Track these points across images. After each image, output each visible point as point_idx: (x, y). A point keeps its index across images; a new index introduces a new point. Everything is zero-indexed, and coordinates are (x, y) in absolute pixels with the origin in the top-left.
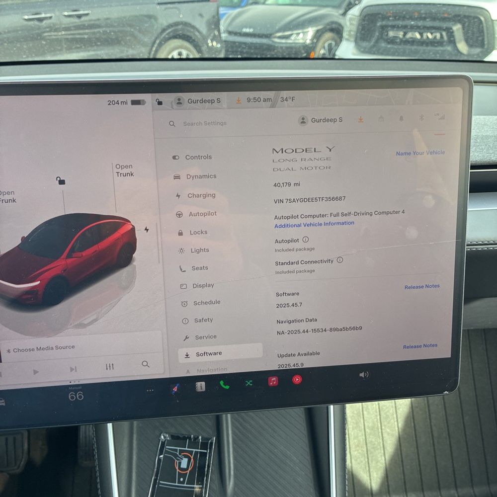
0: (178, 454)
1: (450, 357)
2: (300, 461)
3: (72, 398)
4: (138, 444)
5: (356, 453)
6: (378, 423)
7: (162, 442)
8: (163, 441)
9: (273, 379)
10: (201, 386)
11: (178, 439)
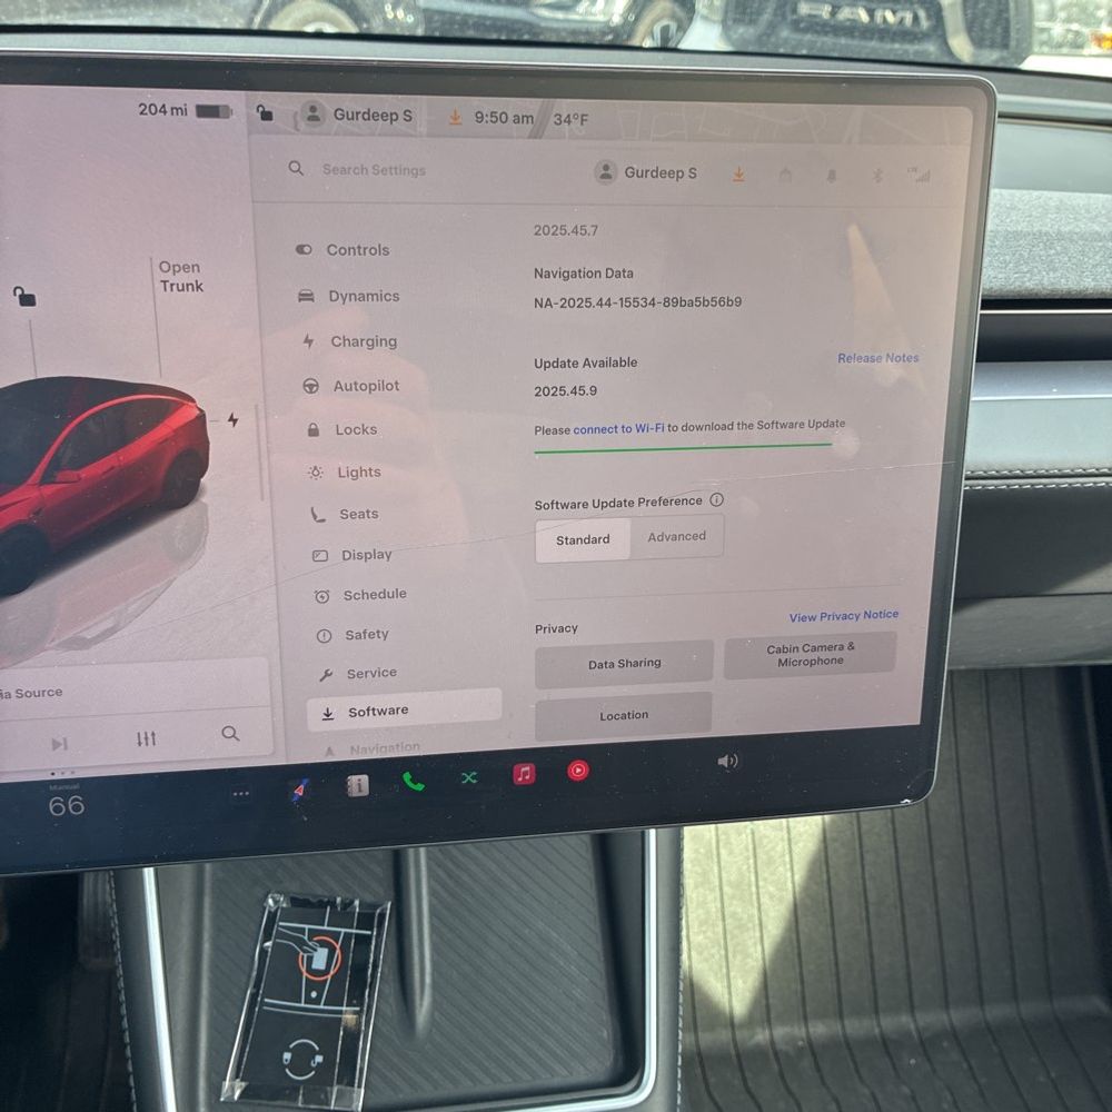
0: (306, 938)
1: (918, 723)
2: (580, 954)
3: (57, 809)
4: (215, 919)
5: (701, 937)
6: (750, 872)
7: (270, 912)
8: (273, 910)
9: (523, 769)
10: (359, 784)
11: (305, 906)
